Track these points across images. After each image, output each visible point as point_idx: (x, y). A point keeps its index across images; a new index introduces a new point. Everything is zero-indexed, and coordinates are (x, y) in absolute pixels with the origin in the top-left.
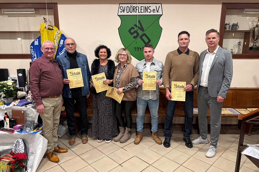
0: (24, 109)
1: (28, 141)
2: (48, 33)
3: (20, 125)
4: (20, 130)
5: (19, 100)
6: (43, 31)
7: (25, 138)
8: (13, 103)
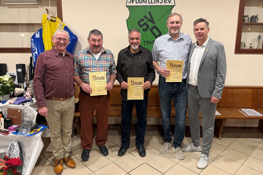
0: (21, 107)
1: (24, 144)
2: (50, 25)
3: (16, 126)
4: (15, 131)
5: (16, 98)
6: (45, 23)
7: (21, 141)
8: (9, 101)
